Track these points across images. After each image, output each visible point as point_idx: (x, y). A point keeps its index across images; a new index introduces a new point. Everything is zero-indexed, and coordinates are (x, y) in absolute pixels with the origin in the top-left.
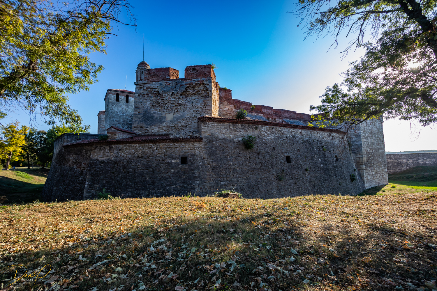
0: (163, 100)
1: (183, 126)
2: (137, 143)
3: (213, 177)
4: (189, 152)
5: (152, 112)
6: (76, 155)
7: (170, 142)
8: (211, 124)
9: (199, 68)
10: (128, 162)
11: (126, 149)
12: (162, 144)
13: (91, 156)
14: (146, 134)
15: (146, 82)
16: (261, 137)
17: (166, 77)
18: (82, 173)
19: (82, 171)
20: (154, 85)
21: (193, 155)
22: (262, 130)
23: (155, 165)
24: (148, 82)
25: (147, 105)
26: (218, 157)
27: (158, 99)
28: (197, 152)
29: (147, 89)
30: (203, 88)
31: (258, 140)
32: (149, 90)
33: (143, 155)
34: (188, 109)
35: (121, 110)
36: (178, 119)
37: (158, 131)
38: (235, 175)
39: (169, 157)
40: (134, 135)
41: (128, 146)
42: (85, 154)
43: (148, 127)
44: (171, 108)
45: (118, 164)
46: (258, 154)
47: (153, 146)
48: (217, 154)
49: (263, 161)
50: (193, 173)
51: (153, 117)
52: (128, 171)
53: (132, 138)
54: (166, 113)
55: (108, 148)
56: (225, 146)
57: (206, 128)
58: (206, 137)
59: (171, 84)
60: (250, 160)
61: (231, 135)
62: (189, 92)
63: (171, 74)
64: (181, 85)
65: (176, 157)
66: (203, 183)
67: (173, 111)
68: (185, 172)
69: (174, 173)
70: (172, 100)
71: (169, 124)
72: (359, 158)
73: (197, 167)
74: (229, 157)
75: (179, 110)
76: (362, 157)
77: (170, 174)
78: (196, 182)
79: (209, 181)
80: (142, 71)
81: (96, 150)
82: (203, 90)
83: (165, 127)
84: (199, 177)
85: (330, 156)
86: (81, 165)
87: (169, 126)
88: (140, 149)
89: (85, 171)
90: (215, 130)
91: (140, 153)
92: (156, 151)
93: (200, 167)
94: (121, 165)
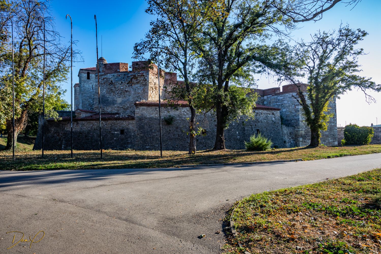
0: (115, 87)
1: (128, 107)
2: (94, 121)
3: (140, 143)
4: (125, 127)
5: (107, 97)
6: (56, 127)
7: (114, 120)
8: (142, 108)
9: (140, 63)
10: (88, 132)
11: (87, 124)
12: (109, 121)
13: (66, 128)
14: (103, 113)
15: (103, 74)
16: (181, 116)
17: (117, 70)
18: (60, 140)
19: (60, 138)
20: (109, 76)
21: (128, 129)
22: (183, 110)
23: (104, 135)
24: (104, 74)
25: (104, 91)
26: (145, 130)
27: (112, 87)
28: (130, 127)
29: (104, 79)
30: (143, 78)
31: (178, 118)
32: (105, 80)
33: (97, 128)
34: (132, 95)
35: (92, 86)
36: (125, 102)
37: (112, 110)
38: (157, 142)
39: (113, 130)
40: (95, 113)
41: (88, 122)
42: (61, 127)
43: (104, 108)
44: (121, 94)
45: (82, 134)
46: (177, 128)
47: (104, 123)
48: (145, 128)
49: (180, 133)
50: (127, 140)
51: (108, 100)
52: (88, 139)
53: (91, 116)
54: (117, 97)
55: (76, 123)
56: (152, 122)
57: (138, 110)
58: (138, 117)
59: (121, 76)
60: (169, 132)
61: (156, 115)
62: (134, 81)
63: (121, 67)
64: (128, 77)
65: (117, 130)
66: (133, 147)
67: (122, 96)
68: (122, 140)
69: (116, 140)
70: (122, 87)
71: (119, 105)
72: (297, 131)
73: (130, 137)
74: (153, 130)
75: (126, 96)
76: (299, 131)
77: (113, 141)
78: (128, 146)
79: (138, 145)
80: (100, 65)
81: (68, 125)
82: (143, 80)
83: (116, 107)
84: (131, 143)
85: (251, 130)
86: (59, 134)
87: (119, 107)
88: (96, 124)
89: (62, 138)
90: (144, 112)
91: (95, 127)
92: (105, 126)
93: (132, 136)
94: (84, 134)
